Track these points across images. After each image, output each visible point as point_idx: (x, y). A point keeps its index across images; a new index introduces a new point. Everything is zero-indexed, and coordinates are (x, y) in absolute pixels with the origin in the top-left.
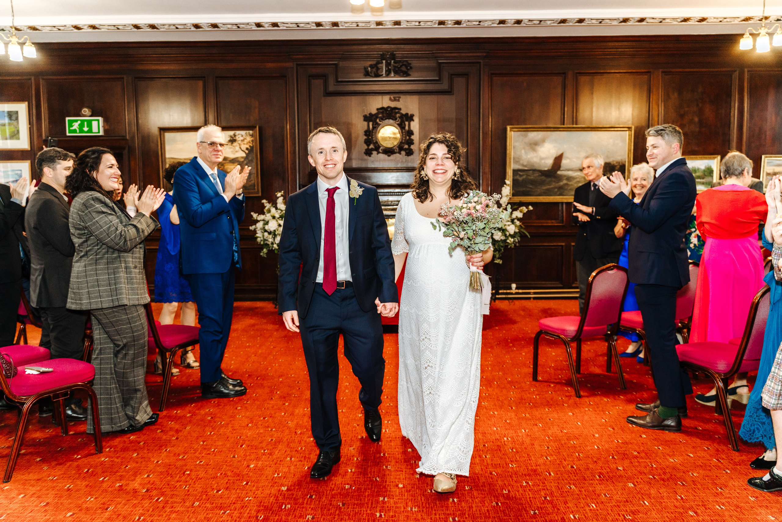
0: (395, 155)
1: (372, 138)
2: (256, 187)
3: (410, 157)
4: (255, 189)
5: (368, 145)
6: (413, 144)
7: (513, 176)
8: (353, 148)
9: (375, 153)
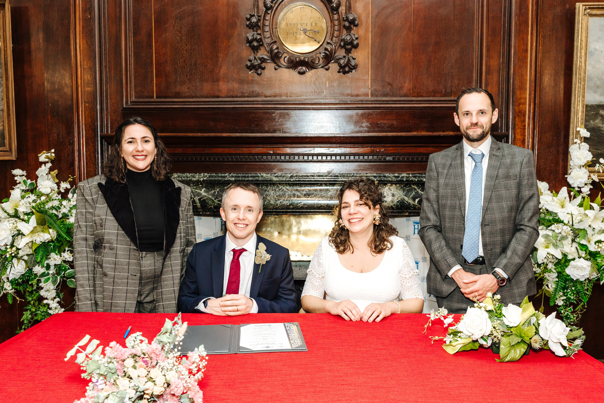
0: (314, 71)
1: (264, 31)
2: (7, 141)
3: (350, 75)
4: (4, 145)
5: (255, 49)
6: (356, 47)
7: (586, 121)
8: (221, 55)
9: (270, 66)
